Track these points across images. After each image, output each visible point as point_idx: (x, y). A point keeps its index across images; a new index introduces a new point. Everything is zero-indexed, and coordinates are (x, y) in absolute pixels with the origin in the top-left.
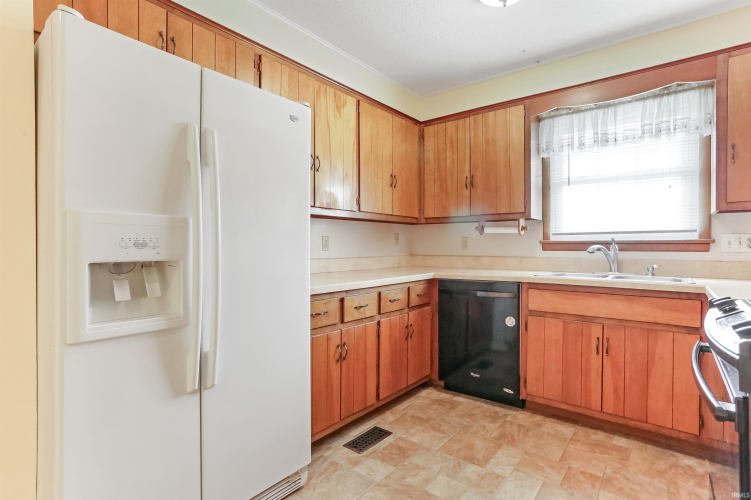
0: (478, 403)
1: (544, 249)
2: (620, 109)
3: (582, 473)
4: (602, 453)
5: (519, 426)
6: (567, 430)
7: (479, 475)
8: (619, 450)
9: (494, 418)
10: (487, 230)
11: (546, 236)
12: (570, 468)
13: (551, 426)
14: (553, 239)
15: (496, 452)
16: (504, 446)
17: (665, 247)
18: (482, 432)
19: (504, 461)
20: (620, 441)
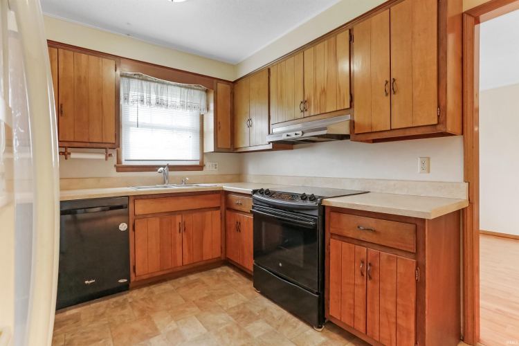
0: (92, 305)
1: (118, 171)
2: (170, 87)
3: (200, 299)
4: (194, 286)
5: (142, 300)
6: (167, 286)
7: (164, 340)
8: (197, 281)
9: (122, 305)
10: (73, 156)
11: (119, 161)
12: (194, 301)
13: (158, 289)
14: (124, 163)
15: (153, 322)
16: (152, 315)
17: (187, 168)
18: (127, 319)
19: (164, 322)
20: (192, 277)
